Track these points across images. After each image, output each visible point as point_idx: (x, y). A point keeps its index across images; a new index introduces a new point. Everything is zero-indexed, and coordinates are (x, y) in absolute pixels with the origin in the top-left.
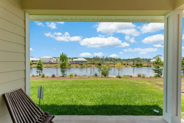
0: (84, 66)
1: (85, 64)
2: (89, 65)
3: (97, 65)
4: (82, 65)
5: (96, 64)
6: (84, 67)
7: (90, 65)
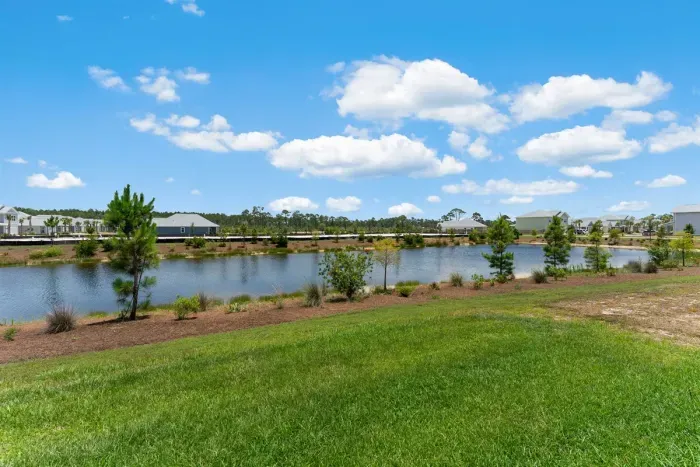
0: (213, 250)
1: (216, 240)
2: (235, 245)
3: (271, 246)
4: (199, 245)
5: (265, 242)
6: (212, 256)
7: (239, 244)
